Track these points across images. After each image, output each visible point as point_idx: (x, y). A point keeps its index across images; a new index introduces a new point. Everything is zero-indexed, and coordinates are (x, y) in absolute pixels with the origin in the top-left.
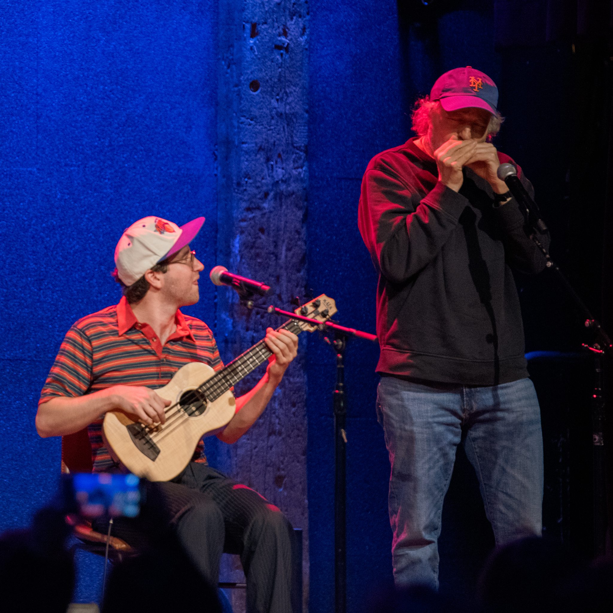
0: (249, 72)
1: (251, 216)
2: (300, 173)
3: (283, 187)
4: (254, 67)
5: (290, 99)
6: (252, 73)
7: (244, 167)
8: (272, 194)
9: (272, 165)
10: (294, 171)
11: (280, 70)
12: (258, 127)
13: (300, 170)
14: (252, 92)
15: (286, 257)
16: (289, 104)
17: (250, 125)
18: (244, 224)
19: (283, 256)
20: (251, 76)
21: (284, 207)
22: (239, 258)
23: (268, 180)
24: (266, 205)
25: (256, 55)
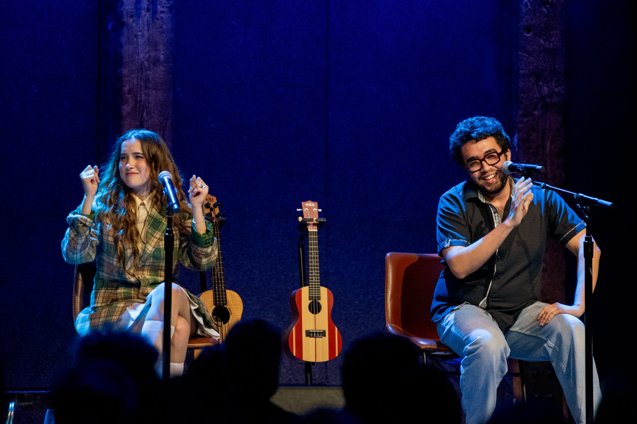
0: (524, 20)
1: (525, 120)
2: (560, 90)
3: (548, 100)
4: (527, 17)
5: (553, 39)
6: (526, 21)
7: (520, 86)
8: (540, 105)
9: (540, 85)
10: (556, 89)
11: (546, 19)
12: (530, 58)
13: (560, 88)
14: (526, 35)
15: (550, 148)
16: (553, 42)
17: (525, 56)
18: (521, 126)
19: (548, 148)
20: (525, 23)
21: (549, 114)
22: (517, 149)
23: (538, 95)
24: (536, 113)
25: (529, 9)
